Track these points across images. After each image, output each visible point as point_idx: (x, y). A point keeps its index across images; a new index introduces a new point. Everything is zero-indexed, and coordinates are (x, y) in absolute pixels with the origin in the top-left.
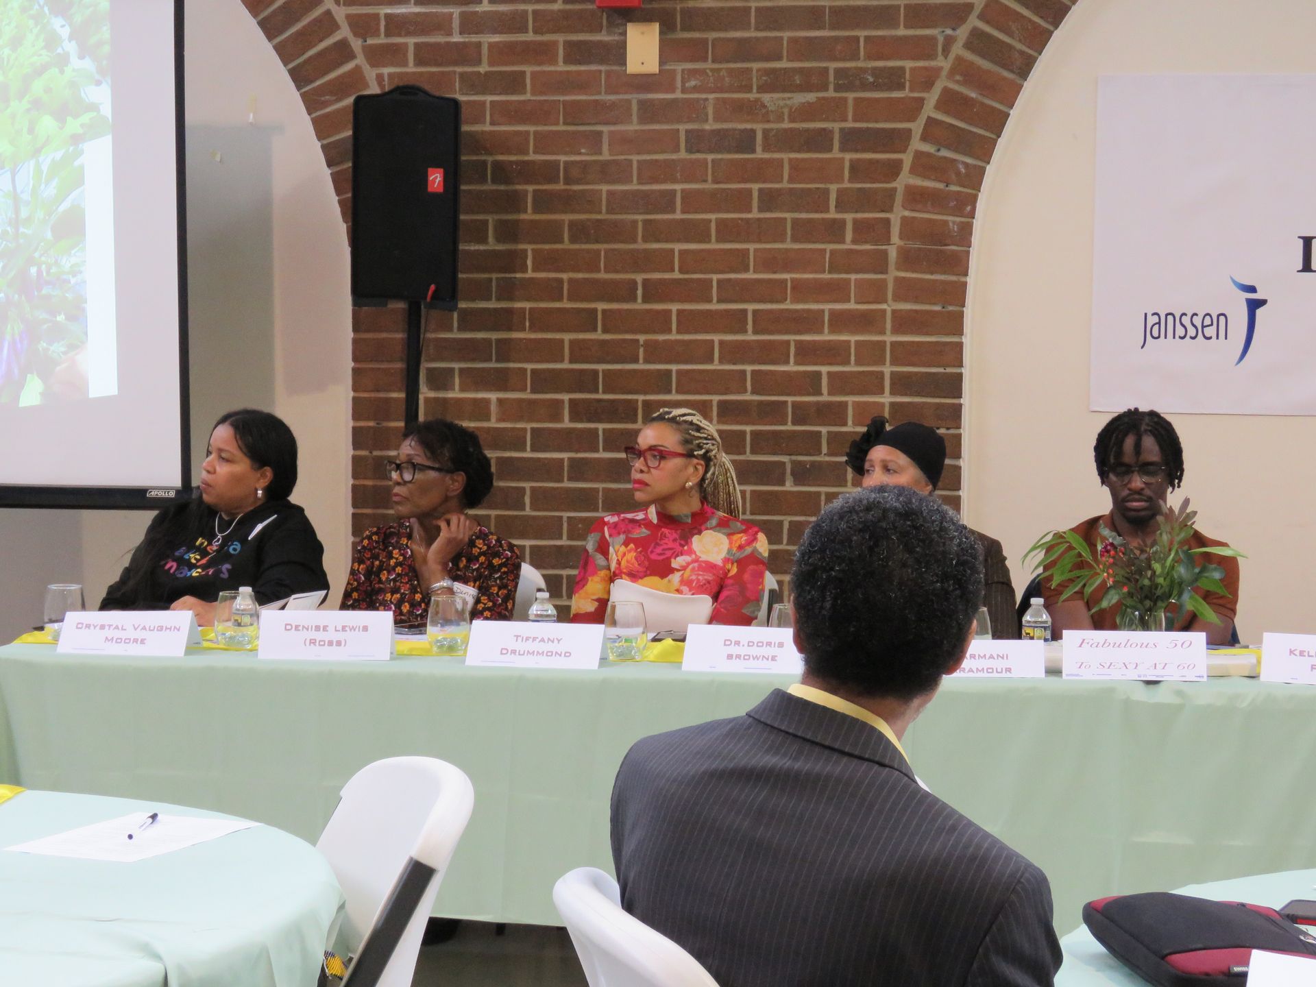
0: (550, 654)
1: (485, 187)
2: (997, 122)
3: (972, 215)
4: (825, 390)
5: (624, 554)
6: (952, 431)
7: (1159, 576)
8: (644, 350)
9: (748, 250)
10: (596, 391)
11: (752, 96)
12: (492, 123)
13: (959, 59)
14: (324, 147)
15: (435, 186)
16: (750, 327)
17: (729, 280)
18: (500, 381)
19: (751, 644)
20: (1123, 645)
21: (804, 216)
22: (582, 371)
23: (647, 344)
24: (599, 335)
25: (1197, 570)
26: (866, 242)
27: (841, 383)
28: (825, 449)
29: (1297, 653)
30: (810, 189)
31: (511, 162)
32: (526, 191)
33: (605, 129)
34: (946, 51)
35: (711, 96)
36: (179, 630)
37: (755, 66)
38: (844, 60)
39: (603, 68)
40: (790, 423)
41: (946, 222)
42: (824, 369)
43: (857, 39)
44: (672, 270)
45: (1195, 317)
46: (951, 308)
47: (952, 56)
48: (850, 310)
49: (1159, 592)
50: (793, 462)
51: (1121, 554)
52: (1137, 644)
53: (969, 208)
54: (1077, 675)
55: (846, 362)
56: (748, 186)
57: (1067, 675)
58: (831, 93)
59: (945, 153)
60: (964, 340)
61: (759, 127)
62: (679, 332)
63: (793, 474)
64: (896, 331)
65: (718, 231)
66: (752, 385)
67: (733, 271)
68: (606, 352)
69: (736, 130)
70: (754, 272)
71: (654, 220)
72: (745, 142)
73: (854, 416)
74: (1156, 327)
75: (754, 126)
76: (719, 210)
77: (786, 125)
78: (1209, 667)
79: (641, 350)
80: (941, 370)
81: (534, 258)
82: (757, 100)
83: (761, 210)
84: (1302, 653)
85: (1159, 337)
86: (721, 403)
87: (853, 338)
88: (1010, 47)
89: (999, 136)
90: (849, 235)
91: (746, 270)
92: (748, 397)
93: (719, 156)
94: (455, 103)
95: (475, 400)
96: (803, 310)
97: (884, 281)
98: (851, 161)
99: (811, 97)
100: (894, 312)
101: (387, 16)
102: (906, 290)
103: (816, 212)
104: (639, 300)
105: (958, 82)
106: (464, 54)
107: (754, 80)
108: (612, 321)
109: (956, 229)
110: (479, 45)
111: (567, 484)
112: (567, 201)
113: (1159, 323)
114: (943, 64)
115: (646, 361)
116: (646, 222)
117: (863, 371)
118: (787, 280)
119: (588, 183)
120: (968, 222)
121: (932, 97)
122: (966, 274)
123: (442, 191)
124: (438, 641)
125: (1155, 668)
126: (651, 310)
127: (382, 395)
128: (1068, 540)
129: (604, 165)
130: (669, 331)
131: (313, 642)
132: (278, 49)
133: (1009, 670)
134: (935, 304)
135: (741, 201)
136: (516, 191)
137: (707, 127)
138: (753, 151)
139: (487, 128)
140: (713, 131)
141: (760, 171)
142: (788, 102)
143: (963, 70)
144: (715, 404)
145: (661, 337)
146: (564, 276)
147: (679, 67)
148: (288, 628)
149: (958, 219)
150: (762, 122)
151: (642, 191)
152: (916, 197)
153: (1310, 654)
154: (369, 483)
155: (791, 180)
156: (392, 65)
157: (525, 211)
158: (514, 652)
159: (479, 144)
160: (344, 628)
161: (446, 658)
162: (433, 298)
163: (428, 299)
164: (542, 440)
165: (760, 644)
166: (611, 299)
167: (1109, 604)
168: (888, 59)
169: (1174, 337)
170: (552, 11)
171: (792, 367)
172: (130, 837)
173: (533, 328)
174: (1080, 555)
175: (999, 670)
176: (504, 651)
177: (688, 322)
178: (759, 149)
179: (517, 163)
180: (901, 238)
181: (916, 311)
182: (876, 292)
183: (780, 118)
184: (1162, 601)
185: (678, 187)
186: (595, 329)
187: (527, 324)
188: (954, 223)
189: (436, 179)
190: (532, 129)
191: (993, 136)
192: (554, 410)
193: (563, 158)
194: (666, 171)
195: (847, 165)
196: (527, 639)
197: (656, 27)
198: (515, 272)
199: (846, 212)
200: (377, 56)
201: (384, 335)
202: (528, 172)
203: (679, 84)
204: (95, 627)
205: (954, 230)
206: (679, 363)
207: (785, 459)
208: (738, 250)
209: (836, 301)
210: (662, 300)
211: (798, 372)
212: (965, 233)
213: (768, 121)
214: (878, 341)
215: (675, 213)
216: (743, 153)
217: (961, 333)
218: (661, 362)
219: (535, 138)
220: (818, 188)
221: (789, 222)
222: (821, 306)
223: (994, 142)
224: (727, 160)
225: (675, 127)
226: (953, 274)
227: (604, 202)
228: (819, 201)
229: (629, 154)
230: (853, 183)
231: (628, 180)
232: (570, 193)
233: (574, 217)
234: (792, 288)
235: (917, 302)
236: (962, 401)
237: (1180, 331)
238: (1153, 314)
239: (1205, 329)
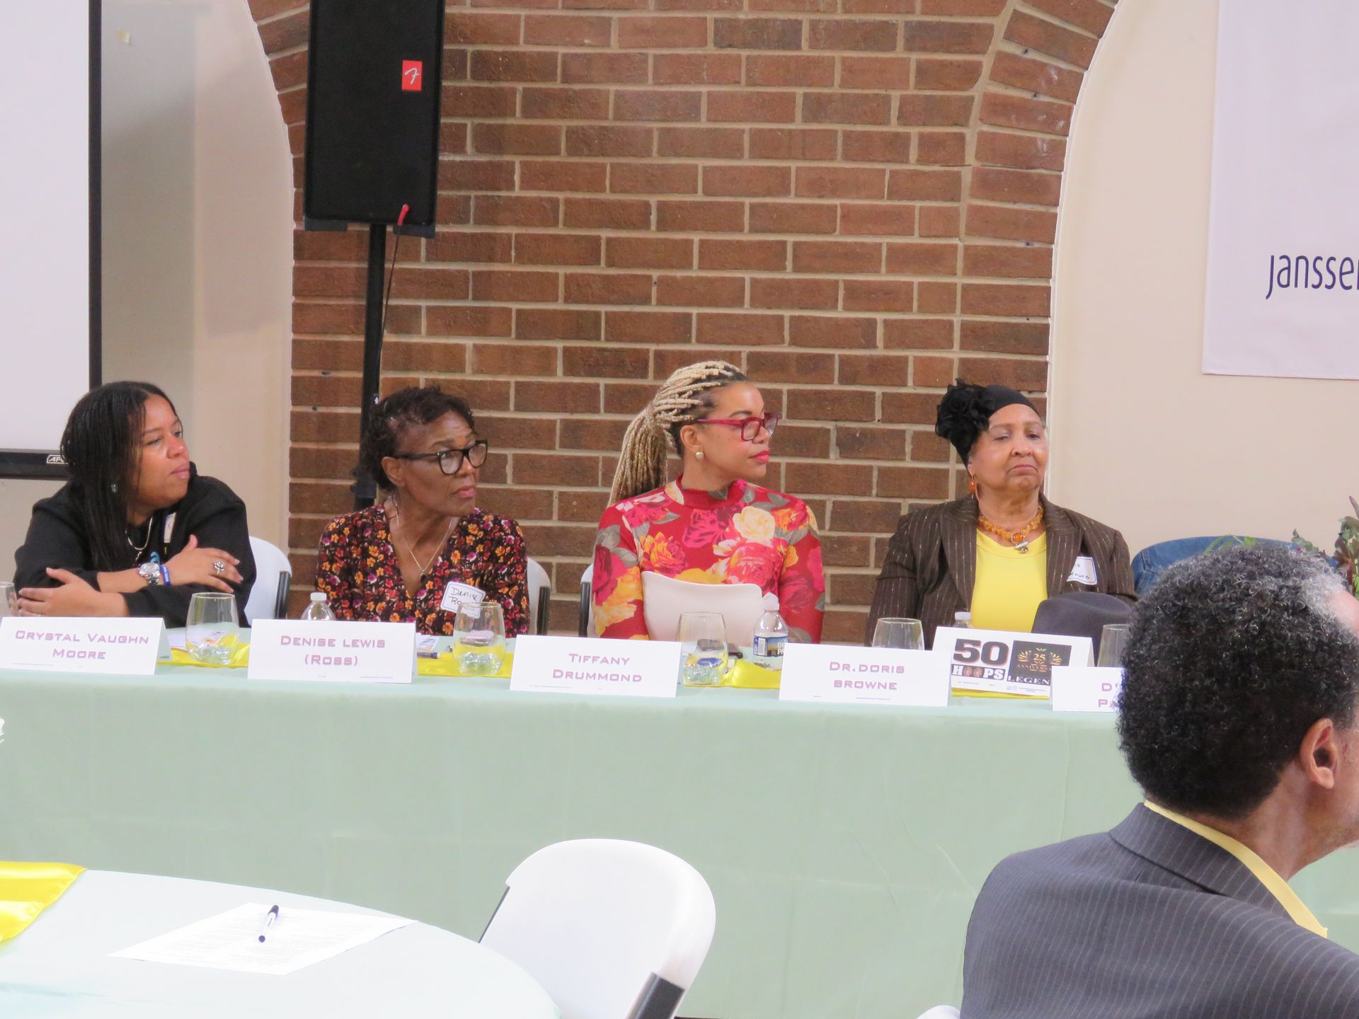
0: (614, 677)
1: (464, 84)
2: (1098, 19)
3: (1065, 133)
4: (880, 342)
5: (653, 545)
8: (657, 289)
9: (790, 168)
10: (598, 339)
14: (262, 30)
15: (412, 83)
16: (789, 264)
17: (765, 205)
18: (479, 323)
19: (863, 668)
21: (859, 128)
22: (579, 313)
23: (661, 280)
24: (602, 270)
26: (935, 162)
27: (900, 335)
28: (878, 415)
30: (867, 96)
31: (496, 53)
32: (515, 90)
33: (616, 15)
36: (146, 641)
40: (836, 381)
41: (1034, 140)
42: (880, 317)
44: (695, 191)
45: (1332, 262)
46: (1037, 245)
48: (913, 245)
50: (839, 429)
53: (1062, 123)
55: (908, 309)
56: (790, 90)
59: (1033, 55)
60: (1051, 285)
61: (805, 18)
62: (701, 268)
63: (838, 445)
64: (970, 270)
65: (752, 145)
66: (790, 335)
67: (769, 193)
68: (611, 290)
69: (777, 20)
70: (796, 195)
71: (675, 129)
72: (788, 36)
73: (915, 374)
74: (1285, 273)
75: (800, 17)
76: (754, 119)
77: (839, 16)
79: (654, 289)
80: (1023, 320)
81: (523, 174)
83: (805, 120)
85: (1288, 285)
86: (751, 356)
87: (917, 280)
89: (1100, 36)
90: (913, 153)
91: (786, 192)
92: (786, 349)
93: (755, 53)
95: (446, 346)
96: (856, 243)
97: (956, 210)
98: (919, 63)
100: (967, 248)
102: (983, 222)
103: (875, 123)
104: (653, 227)
108: (619, 253)
109: (1045, 149)
111: (559, 452)
112: (566, 104)
113: (1288, 268)
115: (660, 302)
116: (662, 130)
117: (927, 320)
118: (836, 206)
119: (591, 82)
120: (1061, 141)
122: (1056, 204)
123: (419, 89)
124: (467, 658)
126: (666, 240)
127: (330, 338)
129: (613, 59)
130: (689, 266)
131: (316, 659)
134: (1017, 239)
135: (782, 108)
136: (502, 89)
137: (741, 16)
138: (798, 47)
139: (467, 10)
140: (749, 21)
141: (806, 71)
144: (744, 357)
145: (679, 274)
146: (561, 196)
148: (285, 640)
149: (1048, 137)
150: (809, 11)
151: (660, 93)
152: (997, 108)
154: (311, 446)
155: (844, 84)
157: (513, 115)
158: (569, 675)
159: (460, 30)
160: (354, 643)
161: (479, 678)
162: (406, 221)
163: (400, 223)
164: (529, 397)
165: (875, 669)
166: (617, 225)
169: (1306, 286)
171: (840, 314)
172: (262, 939)
173: (520, 260)
176: (557, 674)
177: (712, 255)
178: (804, 44)
179: (504, 54)
180: (977, 157)
181: (994, 248)
182: (947, 224)
183: (832, 8)
185: (704, 89)
186: (598, 262)
187: (513, 253)
188: (1043, 141)
189: (412, 74)
190: (523, 13)
191: (1093, 36)
192: (544, 360)
193: (561, 50)
194: (687, 70)
195: (913, 67)
196: (586, 658)
198: (499, 189)
199: (911, 125)
201: (333, 264)
202: (517, 67)
204: (40, 636)
205: (1042, 149)
206: (700, 305)
207: (830, 425)
208: (777, 168)
209: (896, 234)
210: (682, 228)
211: (848, 320)
212: (1056, 154)
213: (818, 11)
214: (946, 284)
215: (700, 120)
216: (784, 48)
217: (1048, 276)
218: (678, 305)
219: (527, 23)
220: (877, 95)
221: (840, 135)
222: (877, 240)
223: (1095, 43)
224: (766, 57)
225: (701, 15)
226: (1041, 204)
227: (611, 106)
228: (877, 111)
229: (643, 47)
230: (920, 89)
231: (642, 79)
232: (570, 93)
233: (575, 123)
234: (843, 217)
235: (995, 237)
236: (1048, 358)
237: (1314, 278)
238: (1281, 258)
239: (1344, 277)
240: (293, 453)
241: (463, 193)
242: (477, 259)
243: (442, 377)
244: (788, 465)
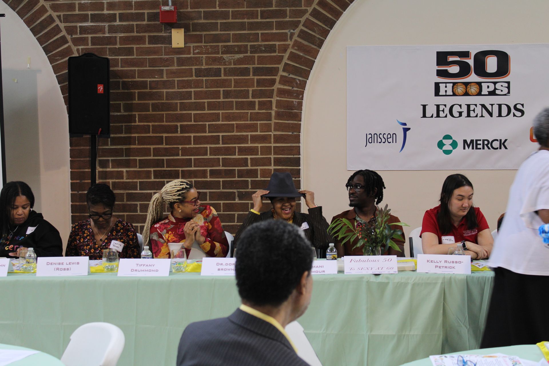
0: (150, 271)
1: (120, 91)
2: (311, 64)
3: (302, 99)
4: (249, 165)
5: (169, 236)
6: (297, 179)
7: (378, 234)
8: (181, 151)
9: (220, 113)
10: (164, 167)
11: (219, 56)
12: (121, 67)
13: (296, 41)
14: (57, 77)
15: (100, 91)
16: (221, 142)
17: (213, 124)
18: (127, 164)
20: (366, 261)
21: (240, 100)
22: (158, 160)
23: (182, 149)
24: (164, 146)
25: (392, 231)
26: (263, 109)
27: (255, 162)
28: (250, 187)
29: (430, 261)
30: (242, 90)
31: (129, 81)
32: (135, 92)
33: (165, 68)
34: (291, 38)
35: (204, 56)
36: (4, 266)
37: (220, 44)
38: (253, 42)
39: (163, 46)
40: (237, 177)
41: (293, 101)
42: (249, 157)
43: (258, 34)
44: (191, 121)
45: (384, 135)
46: (295, 133)
47: (293, 40)
48: (258, 135)
49: (378, 240)
50: (238, 192)
51: (364, 226)
52: (372, 261)
53: (301, 96)
54: (350, 273)
55: (257, 154)
56: (218, 89)
57: (346, 273)
58: (249, 54)
59: (291, 76)
60: (300, 145)
61: (222, 67)
62: (194, 144)
63: (238, 196)
64: (275, 142)
65: (208, 106)
66: (222, 164)
67: (214, 121)
69: (214, 68)
70: (222, 121)
71: (184, 102)
72: (217, 73)
73: (260, 174)
74: (370, 139)
75: (221, 67)
76: (208, 99)
77: (232, 66)
78: (398, 268)
79: (180, 151)
80: (292, 156)
81: (139, 117)
82: (221, 57)
83: (224, 98)
84: (432, 261)
85: (372, 142)
86: (210, 170)
87: (259, 145)
88: (315, 36)
89: (311, 69)
90: (257, 107)
91: (219, 120)
92: (221, 168)
93: (208, 78)
94: (107, 59)
95: (118, 171)
96: (241, 135)
97: (271, 123)
99: (241, 56)
100: (274, 135)
101: (80, 26)
102: (278, 127)
103: (245, 98)
104: (179, 132)
105: (296, 49)
106: (111, 41)
107: (220, 49)
108: (169, 141)
110: (116, 37)
112: (151, 96)
113: (372, 137)
114: (290, 43)
115: (182, 155)
116: (180, 103)
117: (263, 157)
118: (234, 124)
119: (158, 89)
120: (301, 101)
121: (286, 55)
122: (301, 121)
123: (103, 93)
124: (107, 267)
125: (379, 269)
126: (183, 136)
127: (81, 170)
128: (343, 222)
129: (164, 82)
130: (191, 144)
131: (58, 269)
132: (38, 39)
133: (324, 271)
134: (289, 132)
135: (216, 95)
136: (131, 92)
137: (203, 67)
138: (221, 76)
139: (120, 69)
140: (205, 69)
141: (223, 83)
142: (233, 58)
143: (297, 44)
144: (208, 171)
145: (188, 146)
146: (150, 124)
147: (192, 45)
148: (48, 264)
149: (297, 100)
150: (223, 65)
151: (179, 92)
152: (281, 92)
153: (435, 262)
154: (78, 204)
155: (235, 87)
156: (82, 45)
157: (135, 100)
158: (136, 270)
159: (117, 74)
160: (70, 263)
161: (110, 273)
162: (100, 133)
163: (99, 134)
164: (143, 186)
165: (230, 264)
166: (168, 133)
167: (360, 245)
168: (270, 41)
169: (377, 143)
170: (143, 25)
171: (237, 157)
173: (139, 144)
174: (348, 227)
175: (320, 272)
176: (132, 270)
177: (197, 140)
178: (222, 75)
179: (131, 82)
180: (276, 108)
181: (282, 135)
182: (267, 128)
183: (230, 64)
184: (380, 243)
185: (193, 90)
186: (162, 144)
187: (137, 142)
188: (296, 102)
189: (101, 88)
190: (137, 69)
191: (309, 69)
193: (149, 80)
194: (188, 85)
195: (255, 80)
196: (141, 265)
197: (183, 30)
198: (132, 123)
199: (255, 98)
200: (76, 42)
201: (82, 148)
202: (136, 85)
203: (192, 51)
205: (295, 104)
206: (194, 156)
207: (235, 191)
208: (215, 113)
209: (252, 132)
210: (188, 132)
211: (239, 158)
212: (300, 104)
213: (226, 65)
214: (268, 146)
215: (192, 99)
216: (216, 77)
217: (299, 142)
218: (187, 156)
219: (138, 72)
220: (245, 90)
221: (234, 102)
222: (247, 134)
223: (310, 72)
224: (211, 79)
225: (191, 67)
226: (296, 121)
227: (165, 96)
228: (246, 95)
229: (174, 78)
230: (258, 87)
231: (174, 88)
232: (152, 93)
233: (154, 102)
234: (236, 127)
235: (283, 131)
236: (300, 168)
237: (379, 140)
238: (369, 134)
239: (388, 139)
240: (72, 206)
241: (120, 124)
242: (126, 144)
243: (117, 181)
244: (223, 203)
